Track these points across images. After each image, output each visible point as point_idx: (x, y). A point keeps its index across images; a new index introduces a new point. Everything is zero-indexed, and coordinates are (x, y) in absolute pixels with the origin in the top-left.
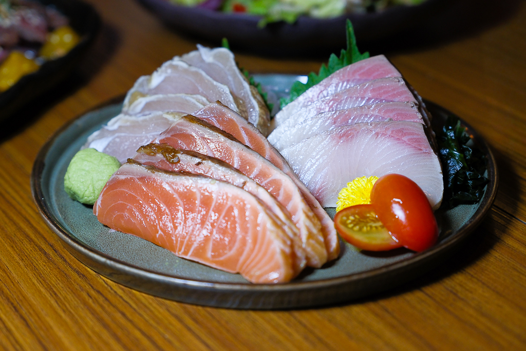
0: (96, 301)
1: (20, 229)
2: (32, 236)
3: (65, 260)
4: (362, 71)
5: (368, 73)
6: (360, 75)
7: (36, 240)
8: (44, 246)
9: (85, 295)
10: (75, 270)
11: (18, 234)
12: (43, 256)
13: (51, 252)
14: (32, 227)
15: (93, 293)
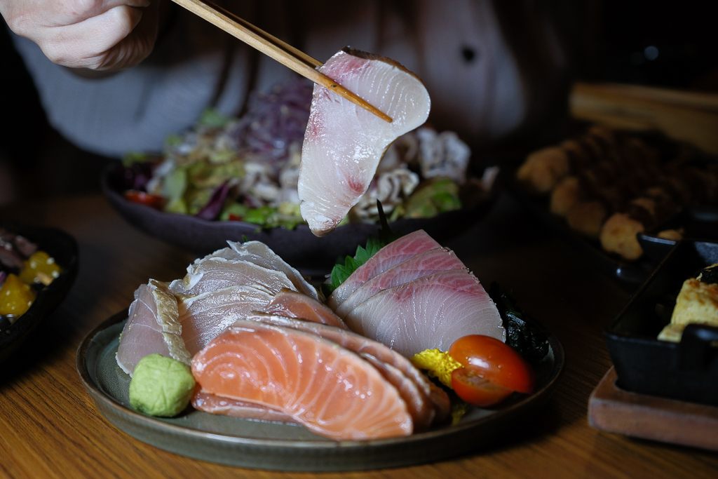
0: (89, 465)
1: (18, 407)
2: (31, 414)
3: (62, 433)
4: (405, 247)
5: (411, 249)
6: (404, 251)
7: (34, 416)
8: (41, 421)
9: (78, 460)
10: (71, 440)
11: (16, 412)
12: (39, 429)
13: (48, 427)
14: (31, 405)
15: (87, 458)
